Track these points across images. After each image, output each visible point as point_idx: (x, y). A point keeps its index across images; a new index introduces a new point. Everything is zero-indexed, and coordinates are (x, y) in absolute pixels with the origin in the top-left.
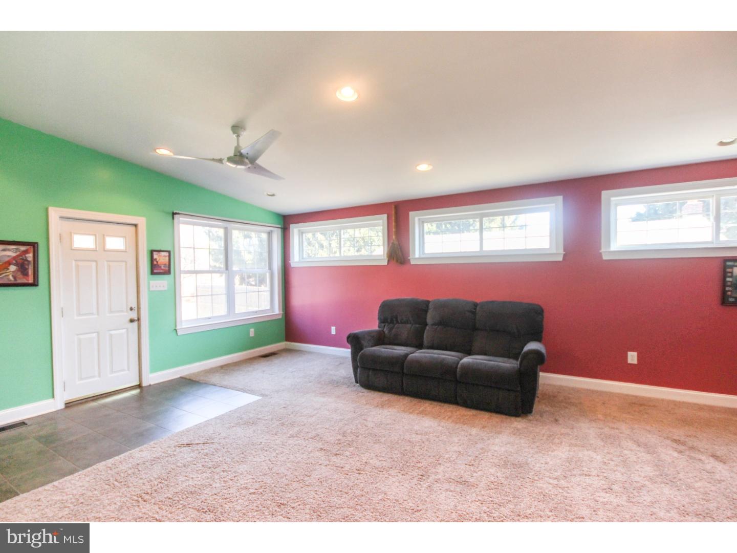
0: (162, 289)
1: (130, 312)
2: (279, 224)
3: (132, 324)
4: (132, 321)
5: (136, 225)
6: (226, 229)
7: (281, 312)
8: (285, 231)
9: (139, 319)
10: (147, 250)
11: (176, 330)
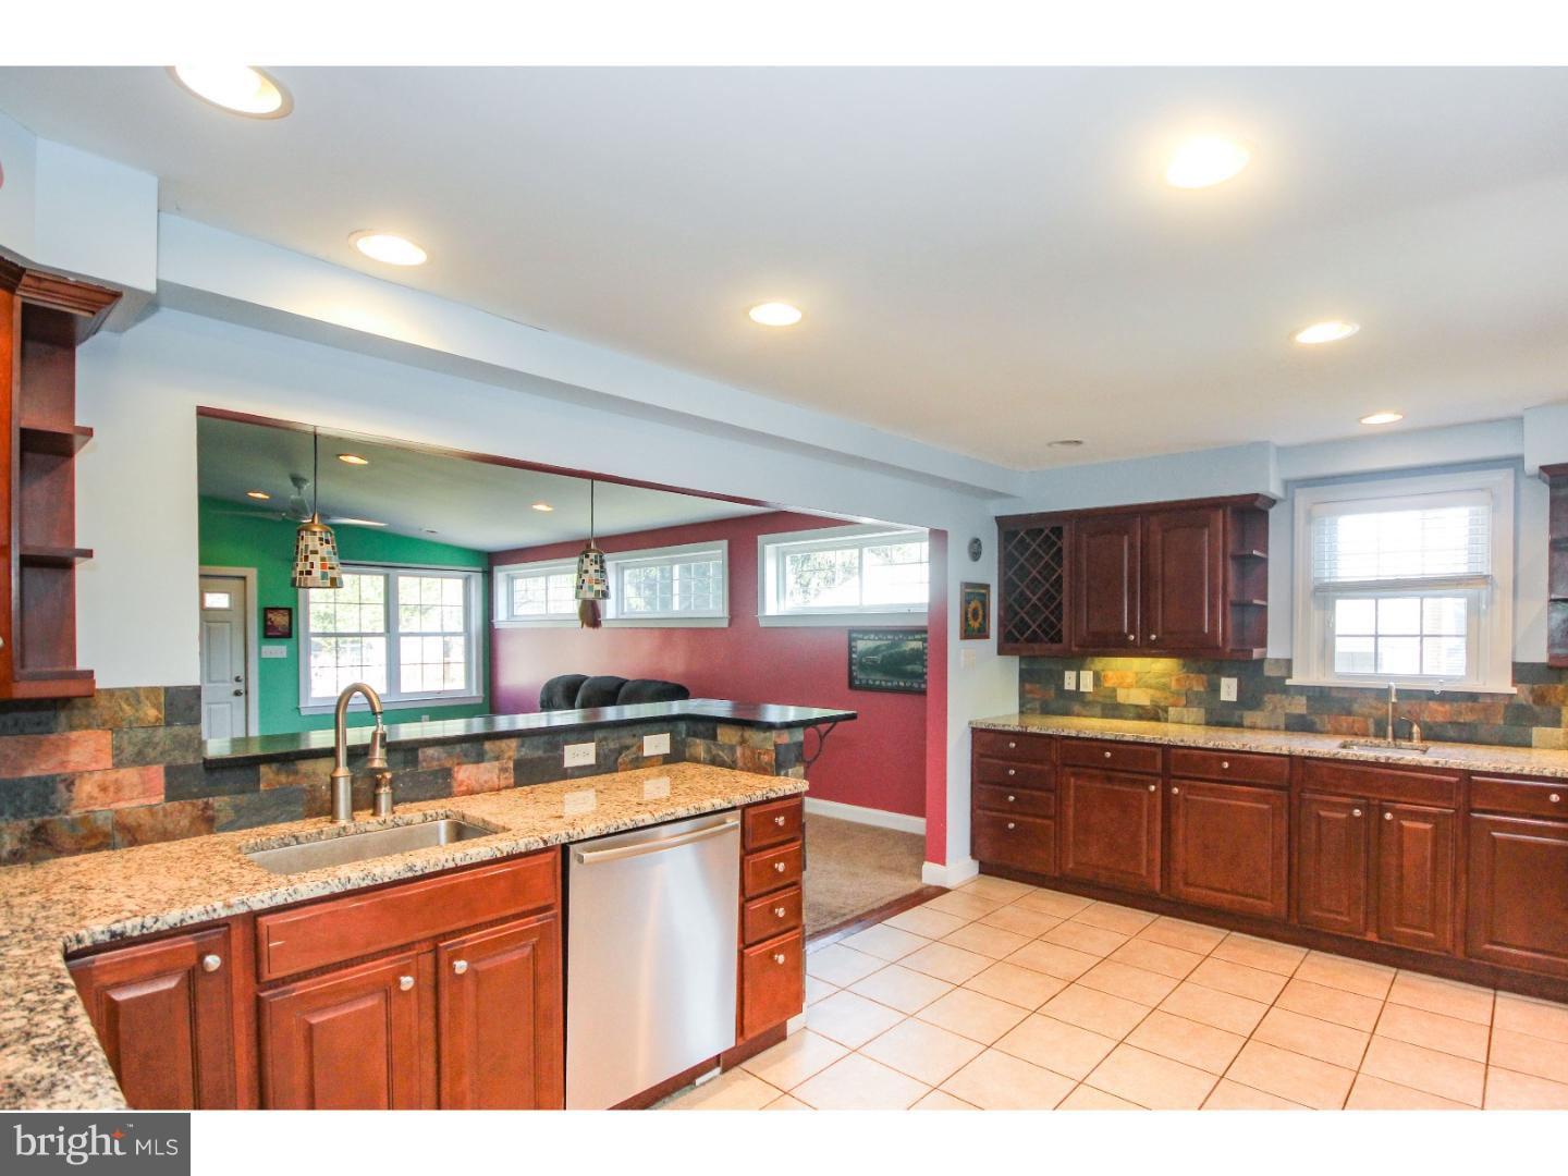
0: (280, 656)
1: (235, 683)
2: (477, 566)
3: (238, 697)
4: (237, 693)
5: (244, 578)
6: (387, 577)
7: (481, 694)
8: (488, 576)
9: (246, 692)
10: (259, 609)
11: (298, 709)
